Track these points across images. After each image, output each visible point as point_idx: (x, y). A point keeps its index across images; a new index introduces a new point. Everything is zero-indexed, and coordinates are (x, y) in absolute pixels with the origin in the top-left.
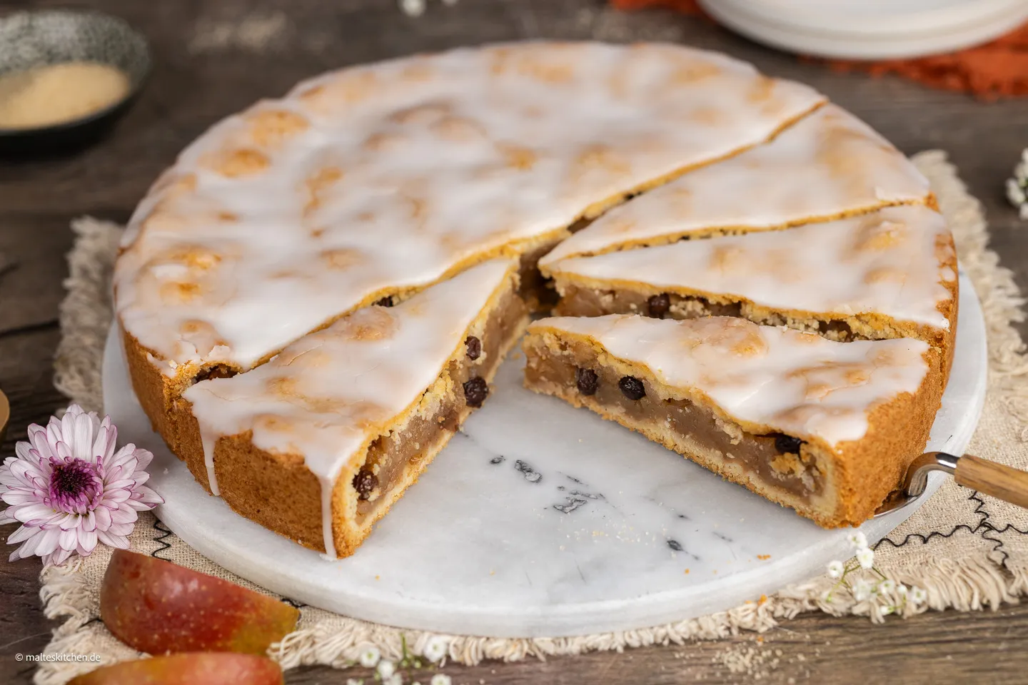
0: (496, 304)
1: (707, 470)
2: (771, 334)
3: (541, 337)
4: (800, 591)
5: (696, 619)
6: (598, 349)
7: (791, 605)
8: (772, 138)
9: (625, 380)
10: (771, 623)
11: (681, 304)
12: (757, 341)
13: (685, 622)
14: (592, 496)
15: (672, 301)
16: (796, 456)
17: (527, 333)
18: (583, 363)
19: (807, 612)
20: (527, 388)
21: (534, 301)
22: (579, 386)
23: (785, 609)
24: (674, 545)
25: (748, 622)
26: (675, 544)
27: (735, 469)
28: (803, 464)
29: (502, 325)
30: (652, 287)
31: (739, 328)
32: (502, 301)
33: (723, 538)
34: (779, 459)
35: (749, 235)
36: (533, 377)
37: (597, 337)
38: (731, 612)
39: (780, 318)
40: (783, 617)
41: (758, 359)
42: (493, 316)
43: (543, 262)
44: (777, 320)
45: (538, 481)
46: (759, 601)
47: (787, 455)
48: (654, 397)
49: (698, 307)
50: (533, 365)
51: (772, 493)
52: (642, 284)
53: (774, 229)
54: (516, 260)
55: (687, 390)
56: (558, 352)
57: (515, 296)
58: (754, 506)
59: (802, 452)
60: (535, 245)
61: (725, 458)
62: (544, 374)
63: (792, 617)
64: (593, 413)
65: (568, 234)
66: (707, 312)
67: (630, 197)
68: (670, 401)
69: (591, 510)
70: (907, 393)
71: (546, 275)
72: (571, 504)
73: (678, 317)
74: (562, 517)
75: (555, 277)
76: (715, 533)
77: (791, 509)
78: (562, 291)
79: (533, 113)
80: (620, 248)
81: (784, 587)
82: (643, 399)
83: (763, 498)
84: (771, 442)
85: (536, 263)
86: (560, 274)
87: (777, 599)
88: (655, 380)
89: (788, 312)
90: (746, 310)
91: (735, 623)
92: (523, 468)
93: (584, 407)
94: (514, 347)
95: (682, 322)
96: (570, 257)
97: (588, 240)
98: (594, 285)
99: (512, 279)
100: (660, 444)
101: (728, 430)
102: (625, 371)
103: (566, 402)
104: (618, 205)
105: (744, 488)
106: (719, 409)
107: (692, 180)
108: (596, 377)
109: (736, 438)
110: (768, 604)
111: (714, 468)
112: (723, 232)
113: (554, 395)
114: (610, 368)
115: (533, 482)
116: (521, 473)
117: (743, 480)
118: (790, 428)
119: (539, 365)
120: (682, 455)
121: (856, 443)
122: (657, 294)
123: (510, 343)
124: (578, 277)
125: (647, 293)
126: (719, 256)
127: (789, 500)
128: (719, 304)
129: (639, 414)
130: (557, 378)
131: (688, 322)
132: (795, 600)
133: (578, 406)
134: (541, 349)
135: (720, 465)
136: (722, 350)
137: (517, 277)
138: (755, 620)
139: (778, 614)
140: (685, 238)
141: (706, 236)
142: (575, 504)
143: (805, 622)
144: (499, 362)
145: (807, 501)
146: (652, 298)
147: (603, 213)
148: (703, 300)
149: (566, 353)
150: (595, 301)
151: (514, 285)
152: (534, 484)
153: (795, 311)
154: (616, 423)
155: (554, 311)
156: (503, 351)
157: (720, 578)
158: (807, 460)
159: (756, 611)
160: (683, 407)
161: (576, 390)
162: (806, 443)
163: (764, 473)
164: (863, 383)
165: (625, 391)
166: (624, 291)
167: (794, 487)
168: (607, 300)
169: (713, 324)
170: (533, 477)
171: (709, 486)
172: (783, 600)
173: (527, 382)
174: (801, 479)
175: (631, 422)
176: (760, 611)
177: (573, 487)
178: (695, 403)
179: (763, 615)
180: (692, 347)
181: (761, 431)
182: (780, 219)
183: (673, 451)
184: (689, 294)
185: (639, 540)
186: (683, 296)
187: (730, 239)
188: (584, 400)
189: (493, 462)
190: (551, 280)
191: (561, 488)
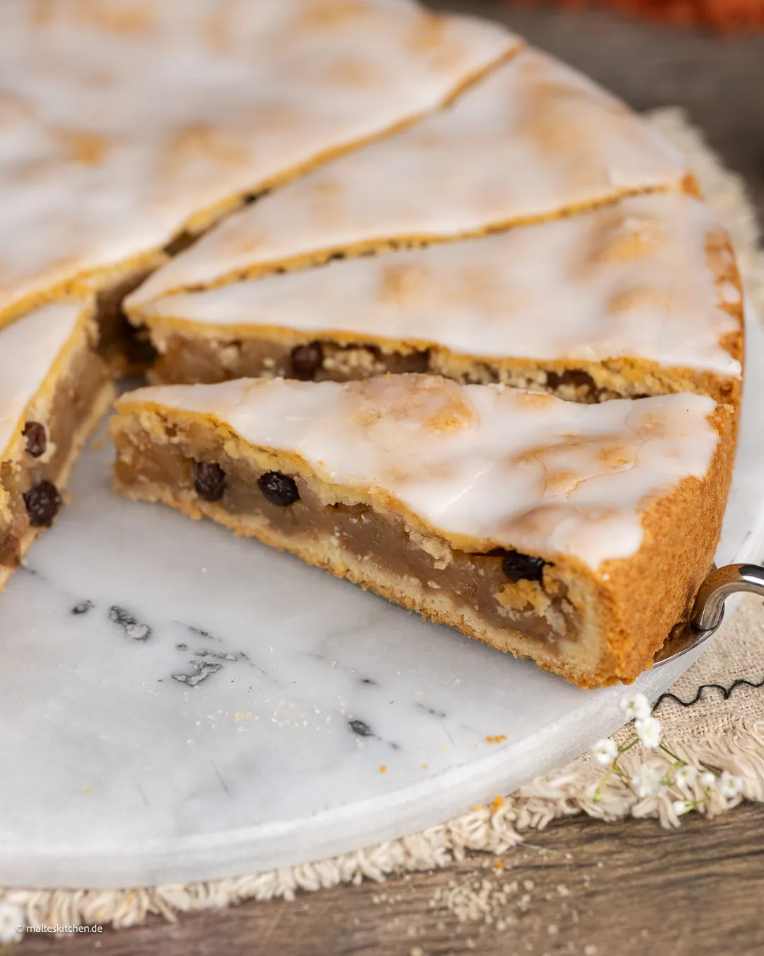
0: (65, 370)
1: (398, 606)
2: (481, 396)
3: (137, 418)
4: (554, 788)
5: (400, 840)
6: (225, 434)
7: (540, 809)
8: (449, 102)
9: (267, 478)
10: (513, 838)
11: (341, 356)
12: (461, 409)
13: (385, 846)
14: (230, 657)
15: (327, 351)
16: (536, 584)
17: (112, 410)
18: (201, 454)
19: (564, 817)
20: (119, 493)
21: (119, 361)
22: (198, 489)
23: (532, 814)
24: (359, 728)
25: (478, 839)
26: (361, 726)
27: (441, 604)
28: (547, 595)
29: (76, 399)
30: (296, 333)
31: (433, 391)
32: (75, 366)
33: (432, 712)
34: (509, 588)
35: (433, 250)
36: (126, 477)
37: (221, 416)
38: (450, 825)
39: (488, 371)
40: (530, 827)
41: (465, 438)
42: (62, 389)
43: (132, 303)
44: (485, 376)
45: (146, 637)
46: (493, 806)
47: (523, 583)
48: (313, 502)
49: (366, 359)
50: (127, 459)
51: (498, 638)
52: (282, 329)
53: (466, 237)
54: (89, 303)
55: (364, 491)
56: (163, 438)
57: (93, 356)
58: (473, 658)
59: (547, 579)
60: (116, 278)
61: (426, 588)
62: (144, 471)
63: (541, 826)
64: (221, 526)
65: (163, 258)
66: (380, 367)
67: (251, 199)
68: (337, 506)
69: (229, 679)
70: (693, 478)
71: (135, 320)
72: (199, 672)
73: (340, 378)
74: (187, 693)
75: (150, 323)
76: (420, 705)
77: (529, 660)
78: (161, 345)
79: (99, 79)
80: (243, 276)
81: (529, 781)
82: (297, 506)
83: (484, 645)
84: (496, 564)
85: (119, 304)
86: (157, 319)
87: (518, 800)
88: (314, 476)
89: (500, 361)
90: (437, 360)
91: (460, 842)
92: (122, 618)
93: (206, 519)
94: (94, 431)
95: (347, 385)
96: (171, 293)
97: (193, 267)
98: (210, 334)
99: (86, 330)
100: (325, 569)
101: (430, 547)
102: (267, 464)
103: (178, 510)
104: (234, 211)
105: (457, 632)
106: (414, 515)
107: (342, 171)
108: (222, 474)
109: (442, 559)
110: (505, 809)
111: (408, 602)
112: (394, 244)
113: (159, 502)
114: (243, 461)
115: (138, 639)
116: (117, 626)
117: (454, 619)
118: (526, 544)
119: (135, 458)
120: (359, 585)
121: (628, 561)
122: (304, 341)
123: (87, 426)
124: (185, 323)
125: (289, 342)
126: (392, 282)
127: (525, 647)
128: (397, 354)
129: (292, 526)
130: (163, 478)
131: (356, 384)
132: (546, 801)
133: (197, 516)
134: (138, 435)
135: (418, 599)
136: (412, 426)
137: (93, 327)
138: (488, 835)
139: (522, 824)
140: (338, 256)
141: (369, 252)
142: (205, 671)
143: (562, 832)
144: (74, 454)
145: (554, 649)
146: (297, 350)
147: (215, 224)
148: (373, 349)
149: (175, 440)
150: (211, 356)
151: (89, 339)
152: (141, 642)
153: (511, 360)
154: (255, 540)
155: (151, 375)
156: (79, 439)
157: (434, 776)
158: (553, 589)
159: (489, 821)
160: (357, 515)
161: (194, 494)
162: (552, 564)
163: (487, 609)
164: (627, 467)
165: (268, 493)
166: (254, 341)
167: (534, 630)
168: (229, 356)
169: (394, 386)
170: (137, 632)
171: (402, 630)
172: (526, 801)
173: (118, 484)
174: (544, 617)
175: (278, 539)
176: (496, 821)
177: (197, 643)
178: (378, 509)
179: (500, 828)
180: (367, 423)
181: (480, 549)
182: (474, 222)
183: (345, 579)
184: (352, 340)
185: (305, 723)
186: (343, 343)
187: (402, 256)
188: (206, 507)
189: (76, 611)
190: (144, 328)
191: (181, 647)
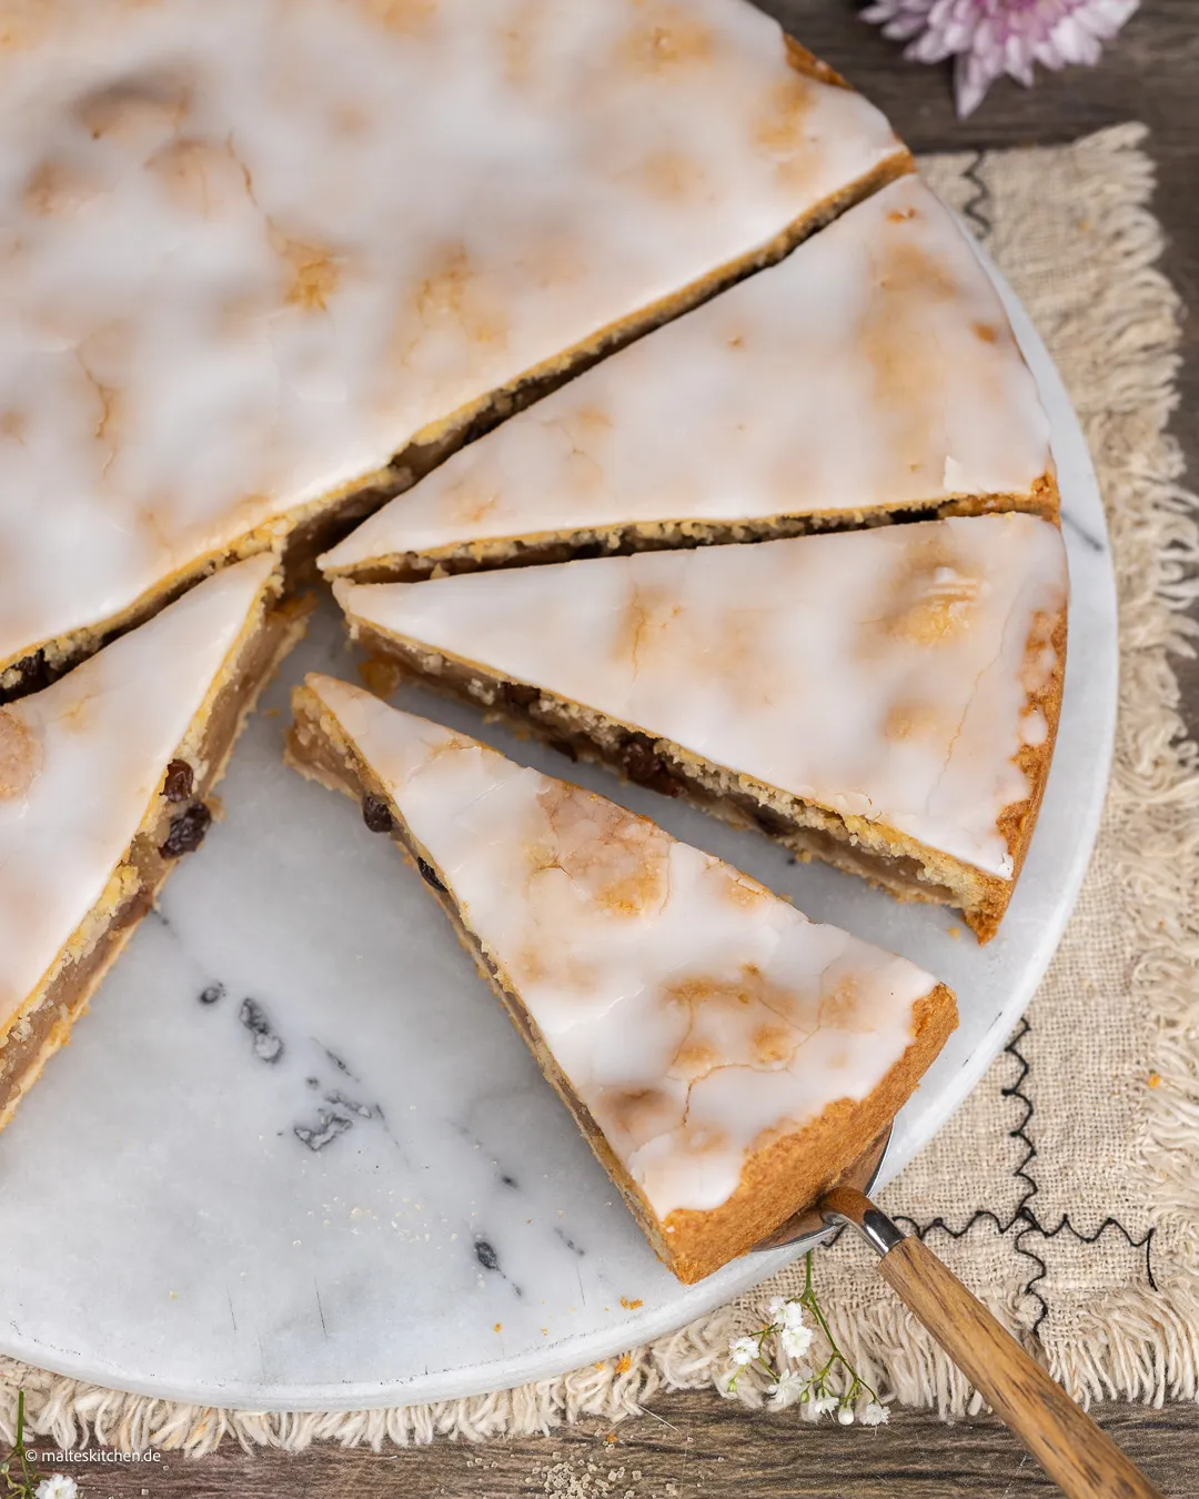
14: (363, 1111)
24: (485, 1255)
26: (487, 1253)
33: (570, 1244)
45: (275, 1059)
50: (303, 740)
62: (320, 761)
69: (356, 1147)
72: (326, 1127)
74: (306, 1161)
76: (559, 1232)
78: (354, 629)
92: (256, 1021)
115: (267, 1060)
116: (247, 1032)
119: (312, 745)
137: (279, 581)
142: (333, 1128)
152: (270, 1064)
170: (268, 1049)
177: (332, 1080)
185: (427, 1236)
189: (204, 998)
191: (312, 1082)
